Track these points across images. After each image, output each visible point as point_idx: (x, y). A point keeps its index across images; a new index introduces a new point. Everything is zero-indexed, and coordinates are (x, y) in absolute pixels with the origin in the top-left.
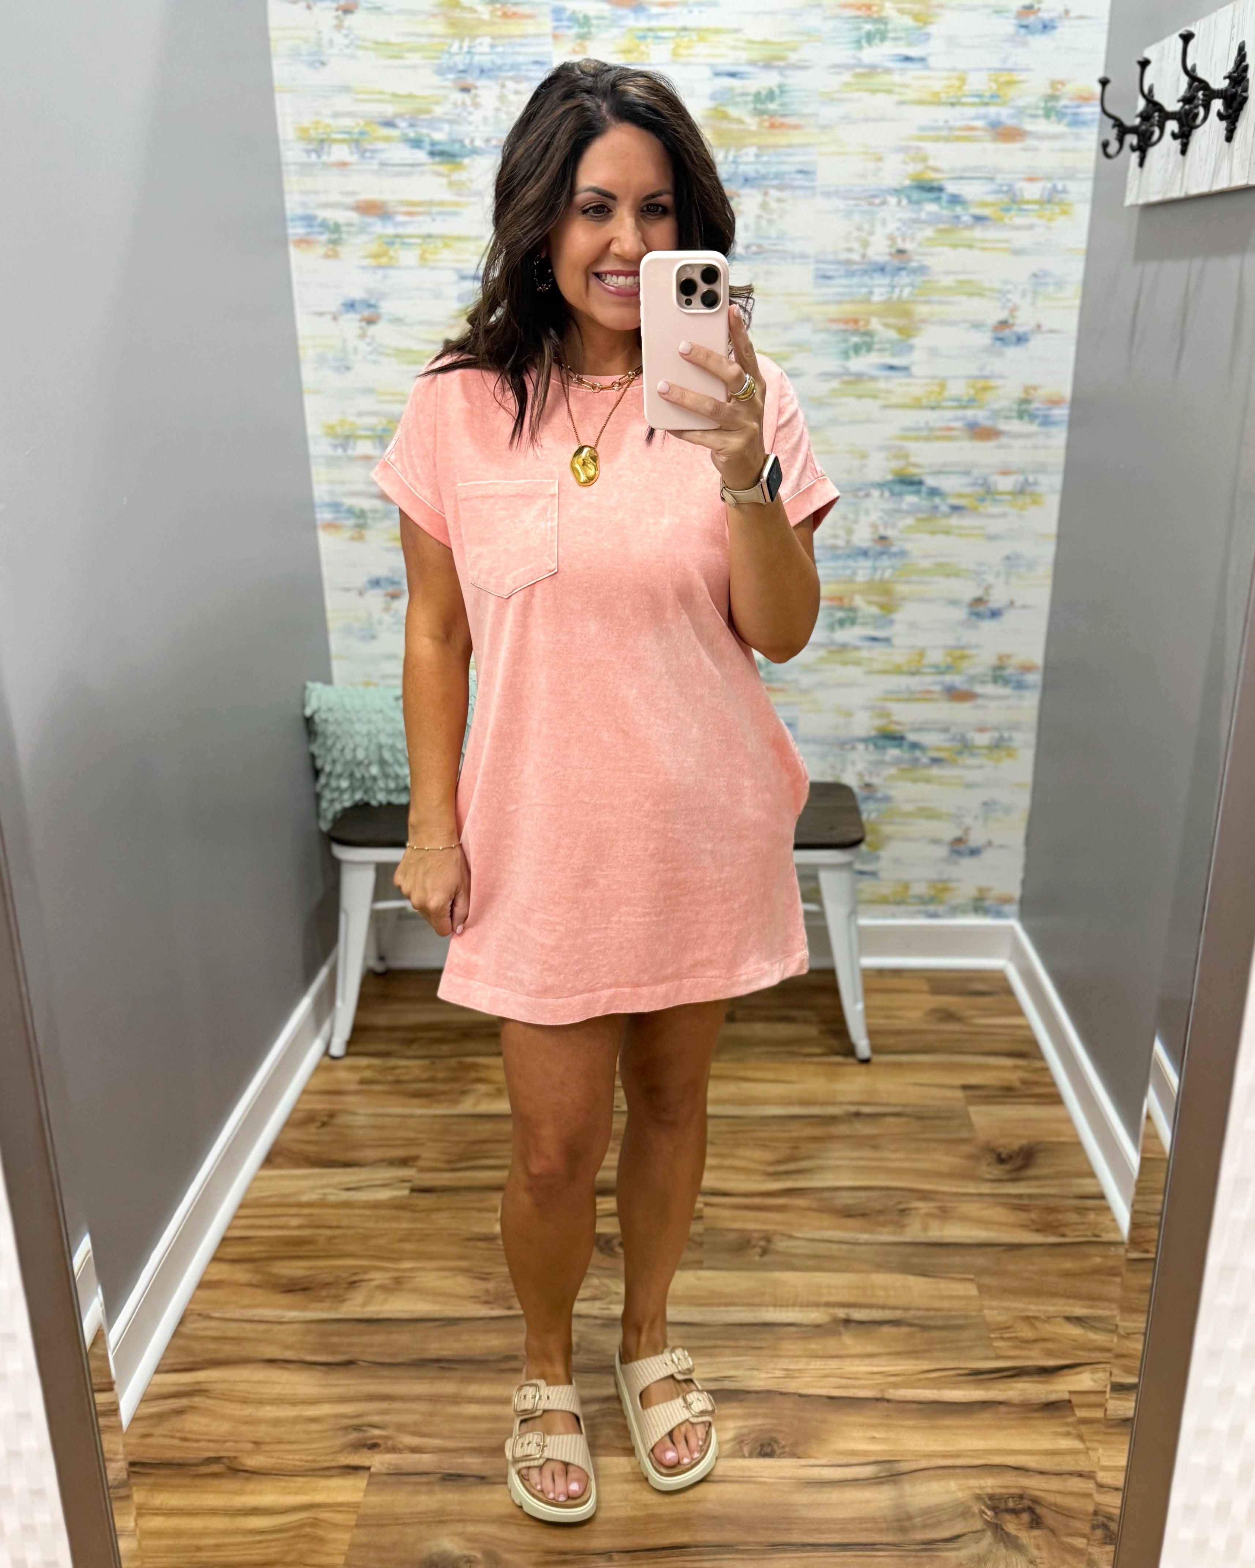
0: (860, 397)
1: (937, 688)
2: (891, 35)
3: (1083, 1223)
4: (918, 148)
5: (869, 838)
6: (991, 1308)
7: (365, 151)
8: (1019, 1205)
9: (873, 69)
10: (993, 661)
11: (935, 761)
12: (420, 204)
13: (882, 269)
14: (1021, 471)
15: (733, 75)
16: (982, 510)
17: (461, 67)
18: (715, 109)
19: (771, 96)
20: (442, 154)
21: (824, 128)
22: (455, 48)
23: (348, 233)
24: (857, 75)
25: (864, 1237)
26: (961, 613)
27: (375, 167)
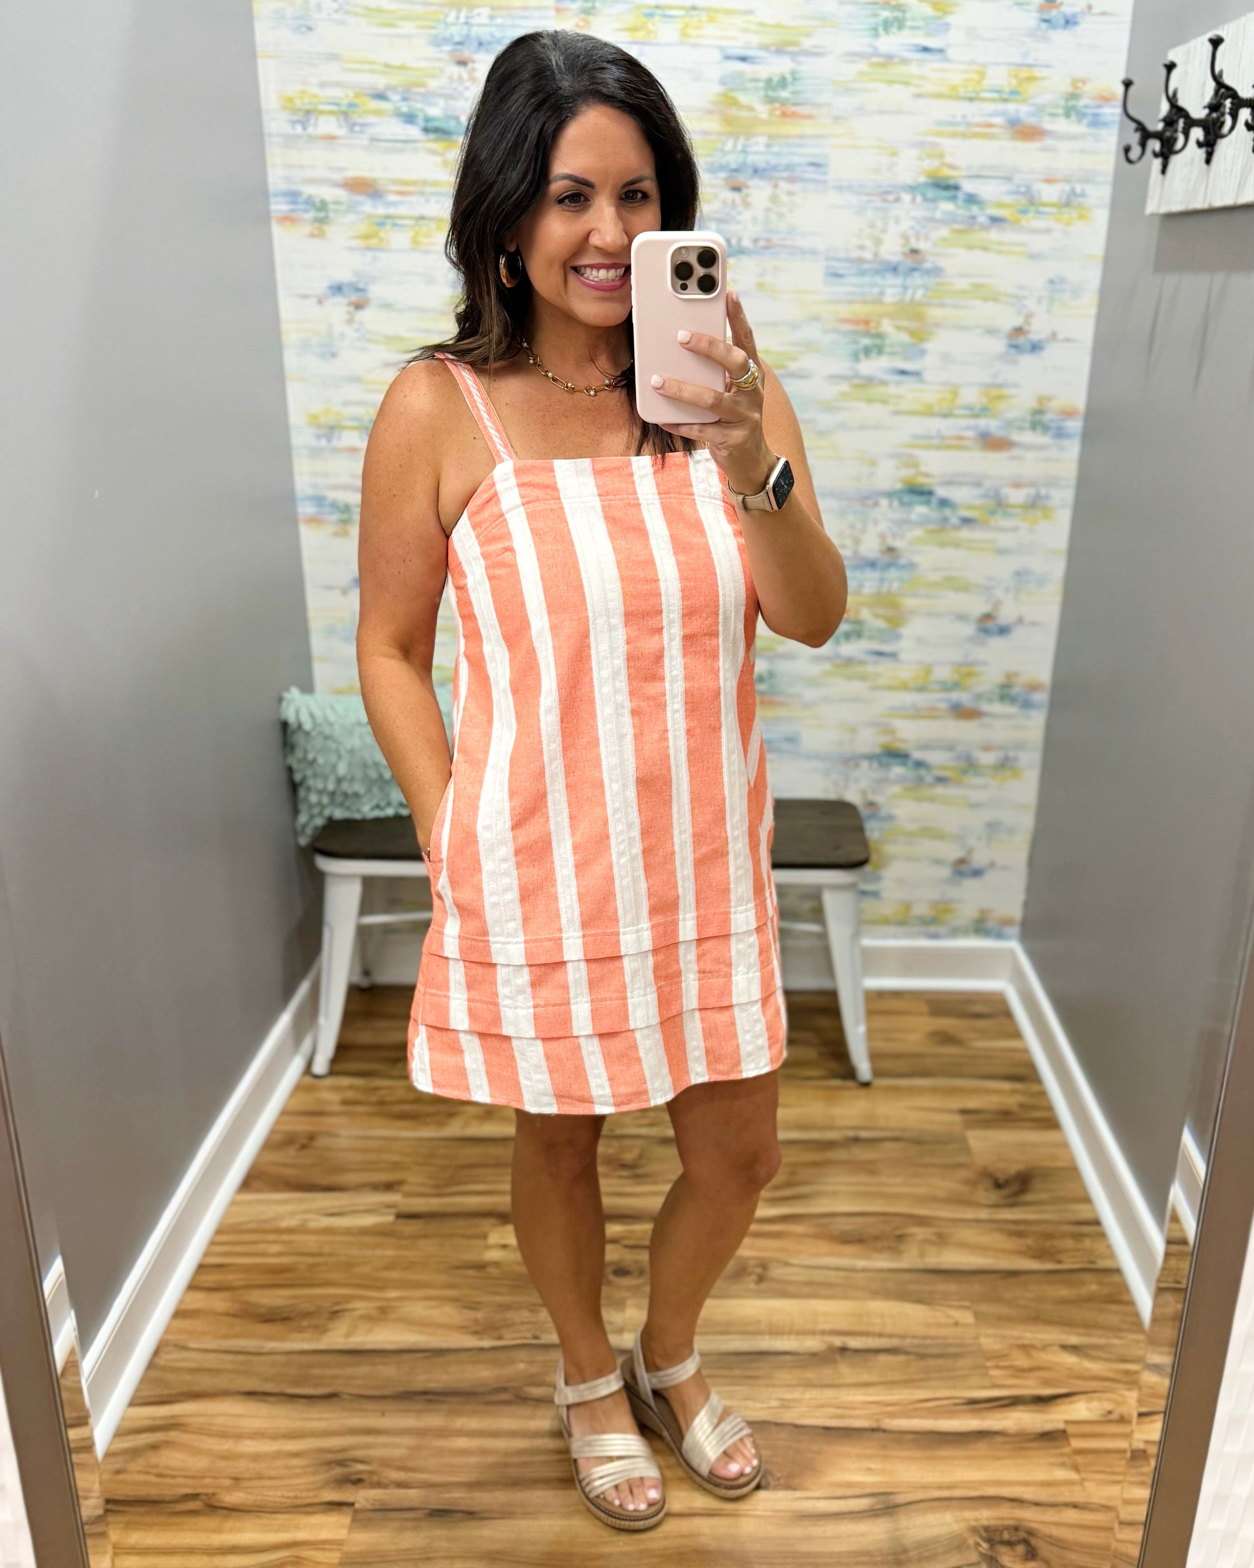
0: (870, 401)
1: (943, 705)
2: (909, 23)
3: (1079, 1250)
4: (935, 145)
5: (874, 858)
6: (988, 1336)
7: (354, 124)
8: (1017, 1231)
9: (889, 59)
10: (1000, 679)
11: (941, 780)
12: (413, 183)
13: (894, 269)
14: (1033, 484)
15: (743, 59)
16: (993, 523)
17: (457, 39)
18: (725, 95)
19: (783, 83)
20: (436, 130)
21: (837, 119)
22: (451, 18)
23: (336, 211)
24: (873, 65)
25: (861, 1263)
26: (969, 629)
27: (366, 142)
